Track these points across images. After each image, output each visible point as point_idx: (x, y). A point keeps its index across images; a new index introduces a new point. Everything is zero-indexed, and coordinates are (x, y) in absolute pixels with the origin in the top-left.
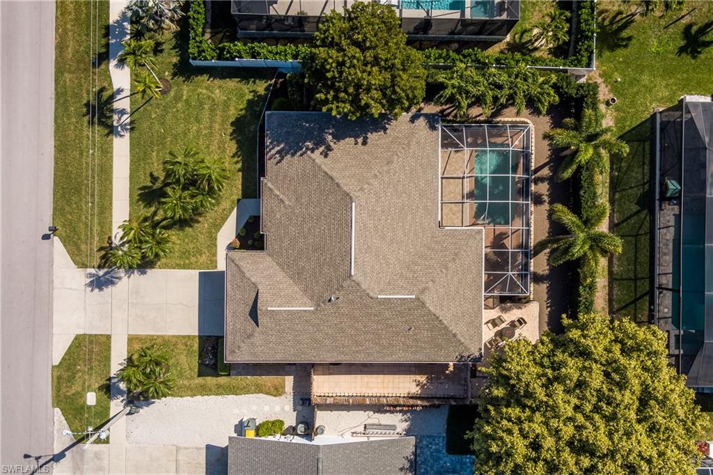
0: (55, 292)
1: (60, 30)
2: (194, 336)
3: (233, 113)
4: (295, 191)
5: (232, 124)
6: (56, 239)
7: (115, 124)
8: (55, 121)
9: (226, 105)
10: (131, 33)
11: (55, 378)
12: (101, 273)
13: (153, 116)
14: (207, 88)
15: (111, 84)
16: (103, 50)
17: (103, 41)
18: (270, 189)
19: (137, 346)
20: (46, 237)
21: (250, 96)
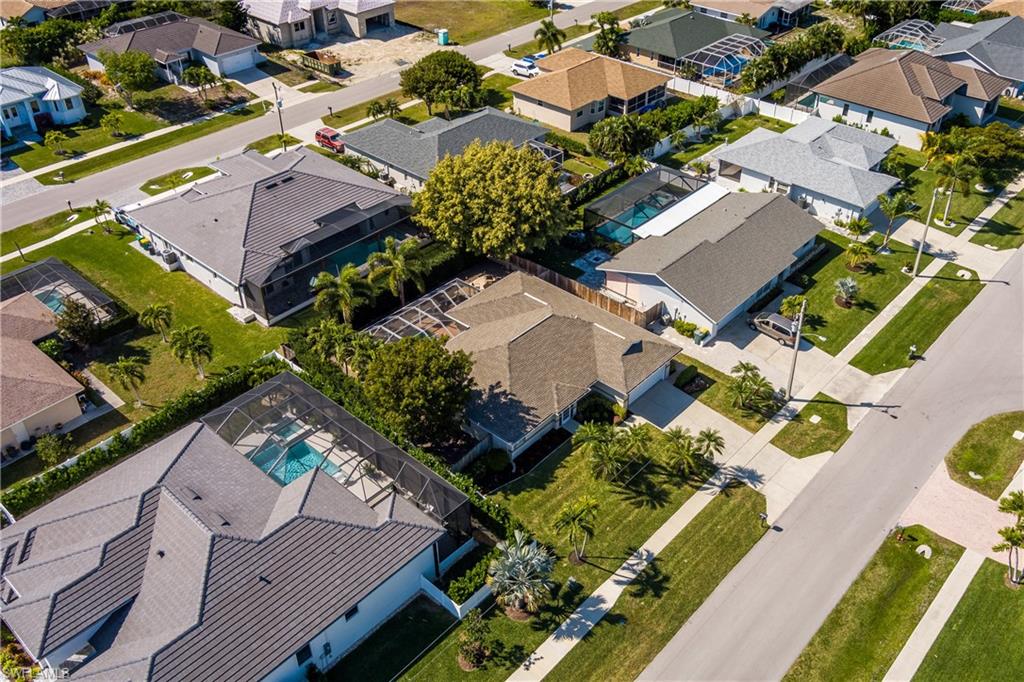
0: (798, 491)
1: (634, 672)
2: (700, 401)
3: (538, 495)
4: (541, 385)
5: (544, 488)
6: (770, 522)
7: (645, 563)
8: (701, 603)
9: (539, 505)
10: (568, 617)
11: (838, 444)
12: (746, 480)
13: (606, 544)
14: (541, 529)
15: (623, 594)
16: (605, 623)
17: (599, 630)
18: (558, 403)
19: (753, 423)
20: (778, 529)
21: (511, 497)
